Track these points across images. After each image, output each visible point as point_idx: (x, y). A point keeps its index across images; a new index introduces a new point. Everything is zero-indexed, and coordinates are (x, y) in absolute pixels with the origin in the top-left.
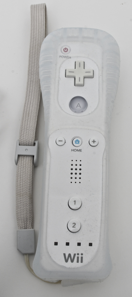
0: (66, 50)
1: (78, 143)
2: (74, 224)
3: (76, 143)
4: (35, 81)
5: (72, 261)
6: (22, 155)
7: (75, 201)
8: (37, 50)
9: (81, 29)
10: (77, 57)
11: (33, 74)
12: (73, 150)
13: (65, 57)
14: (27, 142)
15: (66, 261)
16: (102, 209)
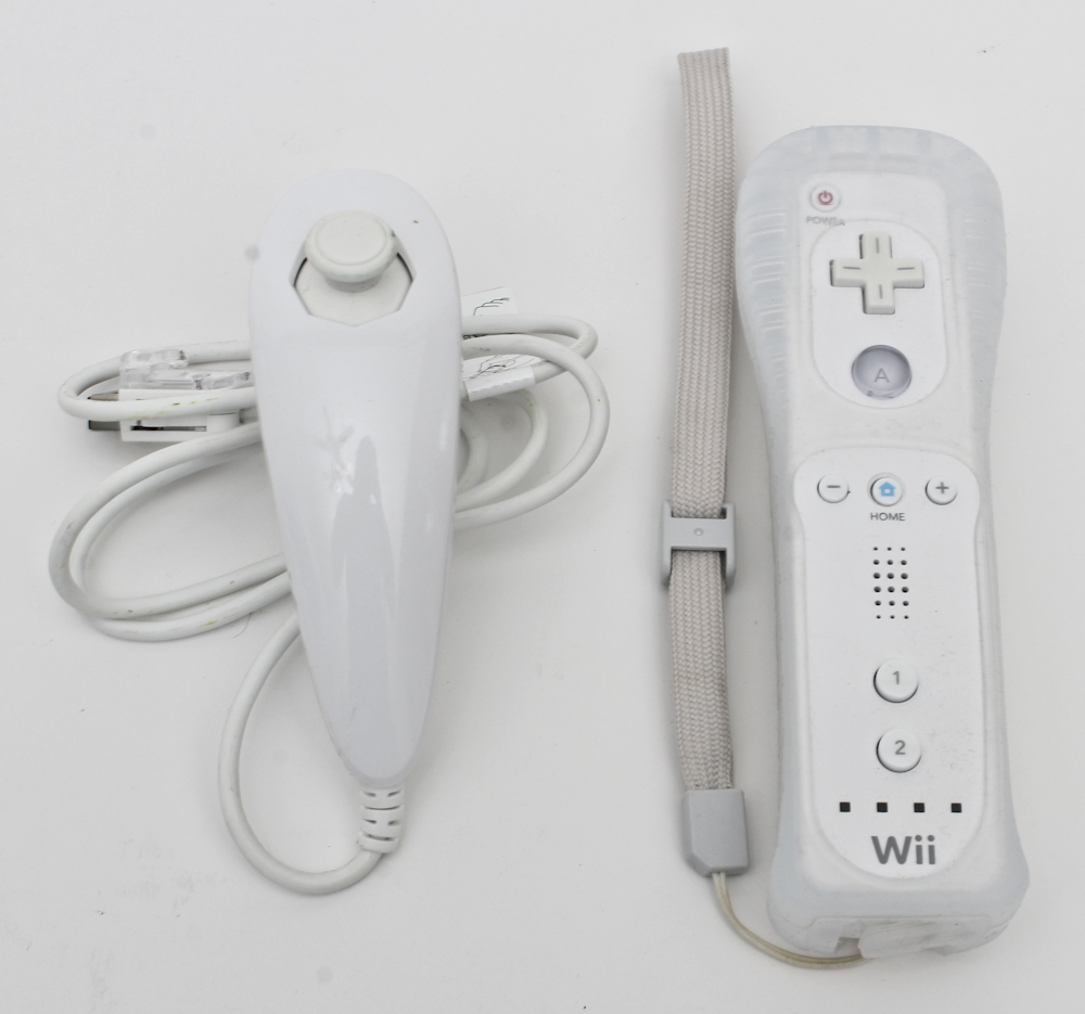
0: (826, 198)
1: (892, 494)
2: (900, 745)
3: (883, 494)
4: (709, 305)
5: (902, 859)
6: (683, 550)
7: (897, 673)
8: (712, 203)
9: (873, 131)
10: (867, 220)
11: (701, 281)
12: (877, 516)
13: (824, 220)
14: (698, 507)
15: (883, 859)
16: (985, 698)
